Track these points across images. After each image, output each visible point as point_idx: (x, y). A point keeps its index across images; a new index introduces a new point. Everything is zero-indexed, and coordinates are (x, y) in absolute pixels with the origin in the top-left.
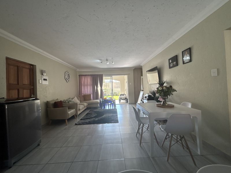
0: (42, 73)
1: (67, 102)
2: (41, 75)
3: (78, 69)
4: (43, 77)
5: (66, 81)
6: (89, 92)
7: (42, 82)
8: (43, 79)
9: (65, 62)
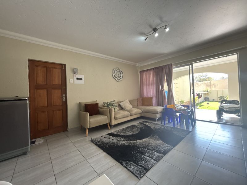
0: (75, 72)
1: (106, 105)
2: (72, 74)
3: (138, 64)
4: (76, 76)
5: (116, 79)
6: (151, 95)
7: (74, 81)
8: (75, 78)
9: (109, 56)
